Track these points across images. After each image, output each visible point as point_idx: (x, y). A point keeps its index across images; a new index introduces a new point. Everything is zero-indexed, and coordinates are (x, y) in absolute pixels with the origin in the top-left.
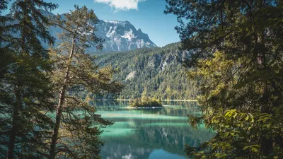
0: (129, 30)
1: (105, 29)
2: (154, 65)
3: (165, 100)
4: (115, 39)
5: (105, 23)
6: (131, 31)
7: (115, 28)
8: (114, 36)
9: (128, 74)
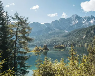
0: (92, 19)
1: (82, 20)
2: (93, 32)
3: (93, 46)
4: (86, 23)
5: (82, 18)
6: (93, 19)
7: (87, 19)
8: (86, 22)
9: (83, 36)
